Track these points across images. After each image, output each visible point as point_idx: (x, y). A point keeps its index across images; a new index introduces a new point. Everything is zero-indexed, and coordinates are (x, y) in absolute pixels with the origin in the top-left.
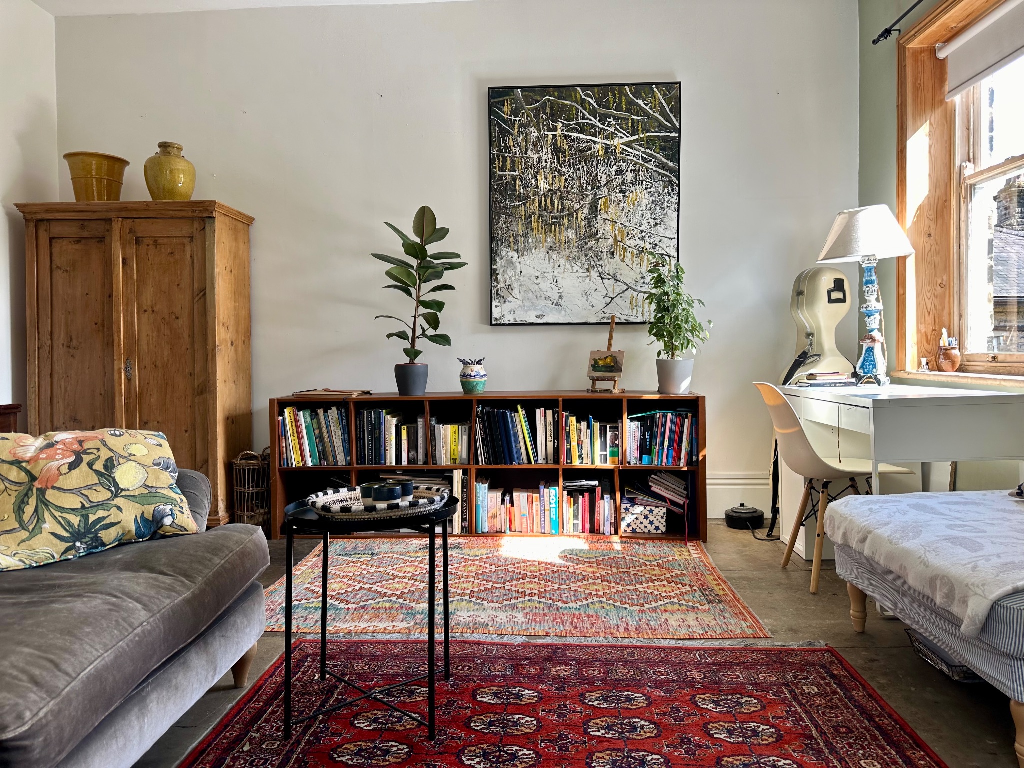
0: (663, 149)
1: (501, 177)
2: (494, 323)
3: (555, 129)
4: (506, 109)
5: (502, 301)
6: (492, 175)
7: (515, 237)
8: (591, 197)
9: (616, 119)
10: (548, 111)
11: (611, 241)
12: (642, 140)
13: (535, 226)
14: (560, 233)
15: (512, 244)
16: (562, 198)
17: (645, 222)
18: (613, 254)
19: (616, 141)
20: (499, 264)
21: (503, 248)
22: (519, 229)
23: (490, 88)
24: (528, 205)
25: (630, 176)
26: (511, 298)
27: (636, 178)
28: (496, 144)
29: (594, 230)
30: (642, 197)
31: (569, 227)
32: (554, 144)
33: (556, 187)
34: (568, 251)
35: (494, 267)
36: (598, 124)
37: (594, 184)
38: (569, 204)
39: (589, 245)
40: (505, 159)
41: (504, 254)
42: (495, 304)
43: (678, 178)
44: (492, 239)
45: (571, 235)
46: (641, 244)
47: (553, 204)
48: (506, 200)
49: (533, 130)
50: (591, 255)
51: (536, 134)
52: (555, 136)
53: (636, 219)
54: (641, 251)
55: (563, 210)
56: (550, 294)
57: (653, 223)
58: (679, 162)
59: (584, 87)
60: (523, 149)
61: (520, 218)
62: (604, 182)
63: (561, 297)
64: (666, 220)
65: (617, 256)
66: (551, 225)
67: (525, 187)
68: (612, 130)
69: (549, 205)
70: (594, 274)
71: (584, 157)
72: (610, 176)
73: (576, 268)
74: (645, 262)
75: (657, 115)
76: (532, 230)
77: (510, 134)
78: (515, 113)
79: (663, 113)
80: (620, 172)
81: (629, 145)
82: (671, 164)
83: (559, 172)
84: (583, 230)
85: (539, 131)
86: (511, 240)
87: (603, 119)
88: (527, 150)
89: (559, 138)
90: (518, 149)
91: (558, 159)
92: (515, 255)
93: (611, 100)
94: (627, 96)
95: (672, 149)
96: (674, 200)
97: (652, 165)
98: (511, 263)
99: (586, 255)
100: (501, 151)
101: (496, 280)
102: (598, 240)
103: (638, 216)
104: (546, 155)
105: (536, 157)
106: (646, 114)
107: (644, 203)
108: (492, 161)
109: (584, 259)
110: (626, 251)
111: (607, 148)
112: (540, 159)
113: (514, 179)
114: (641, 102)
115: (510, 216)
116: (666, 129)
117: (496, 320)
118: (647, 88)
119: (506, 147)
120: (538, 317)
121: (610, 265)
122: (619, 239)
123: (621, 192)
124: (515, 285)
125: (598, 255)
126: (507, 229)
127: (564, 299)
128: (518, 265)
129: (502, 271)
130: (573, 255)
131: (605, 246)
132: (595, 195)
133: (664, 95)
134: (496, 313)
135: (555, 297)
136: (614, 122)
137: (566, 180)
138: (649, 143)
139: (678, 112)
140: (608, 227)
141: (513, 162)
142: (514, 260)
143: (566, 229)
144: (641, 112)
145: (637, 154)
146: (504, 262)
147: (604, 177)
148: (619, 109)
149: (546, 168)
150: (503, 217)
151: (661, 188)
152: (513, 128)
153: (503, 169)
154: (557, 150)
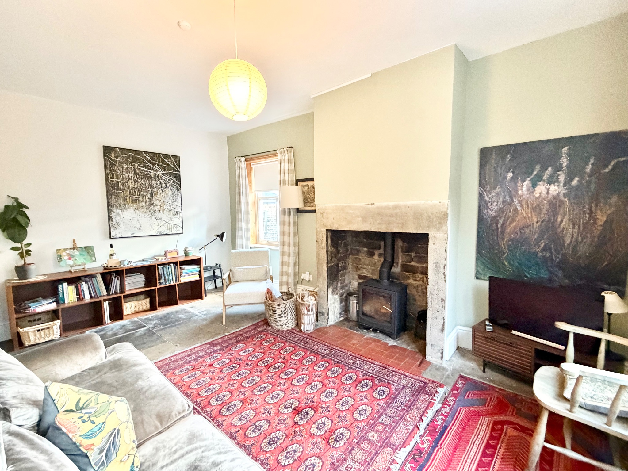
0: (175, 177)
1: (112, 181)
2: (112, 237)
3: (134, 166)
4: (112, 155)
5: (115, 229)
6: (107, 180)
7: (120, 205)
8: (150, 191)
9: (158, 165)
10: (131, 158)
11: (159, 207)
12: (168, 173)
13: (128, 200)
14: (139, 203)
15: (118, 207)
16: (139, 191)
17: (170, 200)
18: (160, 211)
19: (158, 173)
20: (113, 215)
21: (114, 208)
22: (121, 201)
23: (104, 146)
24: (125, 192)
25: (164, 185)
26: (119, 228)
27: (166, 185)
28: (108, 168)
29: (152, 202)
30: (168, 192)
31: (143, 201)
32: (135, 171)
33: (136, 187)
34: (143, 210)
35: (111, 216)
36: (151, 166)
37: (152, 187)
38: (142, 193)
39: (151, 208)
40: (113, 174)
41: (115, 211)
42: (112, 230)
43: (180, 187)
44: (109, 205)
45: (144, 204)
46: (170, 208)
47: (135, 192)
48: (114, 190)
49: (125, 164)
50: (152, 211)
51: (126, 166)
52: (134, 168)
53: (168, 199)
54: (170, 210)
55: (139, 195)
56: (135, 226)
57: (173, 201)
58: (180, 182)
59: (145, 152)
60: (121, 172)
61: (121, 197)
62: (155, 186)
64: (177, 200)
65: (161, 211)
66: (135, 200)
67: (123, 186)
68: (157, 169)
69: (134, 193)
70: (153, 218)
71: (147, 177)
72: (157, 184)
73: (146, 216)
74: (171, 214)
75: (172, 166)
76: (127, 202)
77: (115, 165)
78: (117, 157)
79: (174, 165)
80: (160, 183)
81: (163, 174)
82: (178, 182)
83: (137, 181)
84: (148, 203)
85: (128, 165)
86: (118, 205)
87: (153, 164)
88: (123, 172)
89: (136, 169)
90: (119, 171)
91: (136, 176)
92: (120, 211)
93: (156, 158)
94: (161, 158)
95: (178, 177)
96: (179, 194)
97: (172, 182)
98: (118, 214)
99: (150, 211)
100: (111, 171)
101: (112, 221)
102: (154, 206)
103: (168, 198)
104: (131, 175)
105: (127, 175)
106: (168, 165)
107: (170, 194)
108: (106, 175)
109: (149, 213)
110: (164, 210)
111: (155, 174)
112: (129, 176)
113: (118, 182)
114: (166, 160)
115: (117, 196)
116: (175, 171)
117: (113, 236)
118: (169, 156)
119: (113, 170)
120: (132, 234)
121: (159, 215)
122: (162, 206)
123: (162, 190)
124: (120, 222)
125: (154, 211)
126: (116, 201)
127: (142, 227)
128: (121, 215)
129: (114, 217)
130: (145, 211)
131: (157, 208)
132: (152, 190)
133: (174, 160)
134: (113, 234)
135: (138, 226)
136: (157, 166)
137: (140, 184)
138: (170, 174)
139: (179, 167)
140: (158, 201)
141: (117, 176)
142: (120, 213)
143: (141, 202)
144: (167, 164)
145: (166, 178)
146: (115, 214)
147: (155, 185)
148: (159, 161)
149: (131, 179)
150: (113, 196)
151: (175, 190)
152: (116, 163)
153: (112, 178)
154: (136, 173)
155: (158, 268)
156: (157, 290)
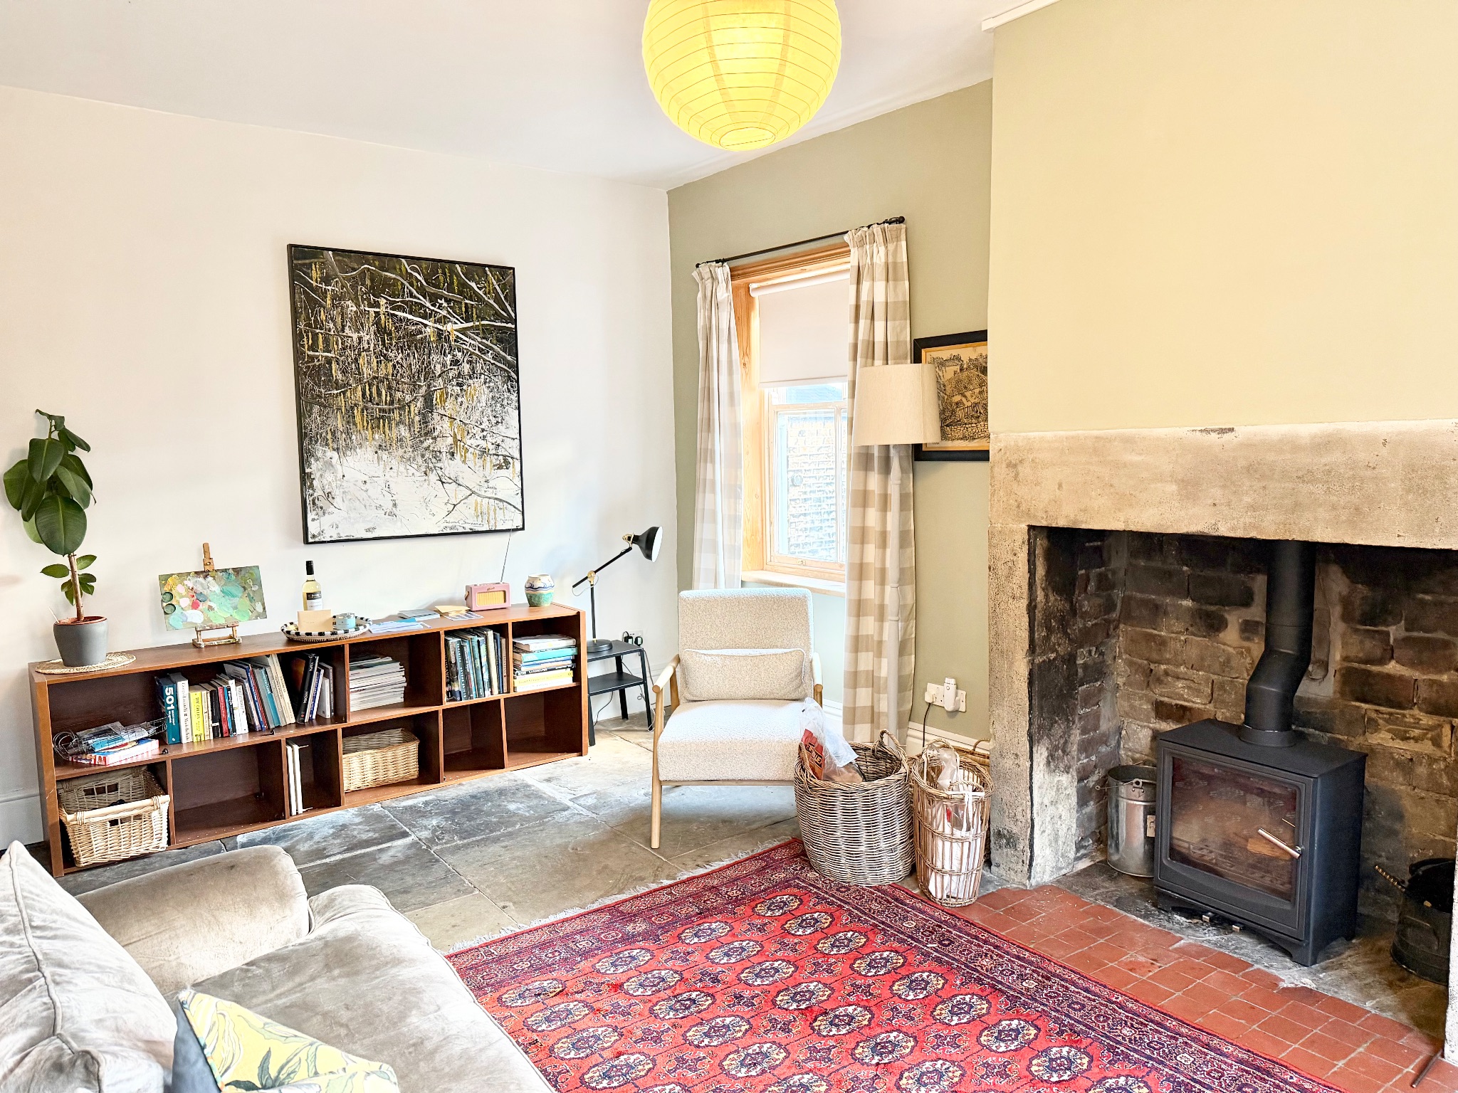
0: (500, 341)
1: (312, 358)
2: (310, 540)
3: (377, 305)
4: (314, 275)
5: (321, 513)
6: (298, 354)
7: (333, 433)
8: (424, 388)
9: (448, 301)
10: (368, 282)
11: (450, 440)
12: (477, 328)
13: (358, 419)
14: (390, 429)
15: (330, 441)
16: (390, 388)
17: (485, 419)
18: (452, 454)
19: (449, 327)
20: (314, 468)
21: (318, 446)
22: (340, 424)
23: (290, 247)
24: (348, 394)
25: (466, 368)
26: (332, 509)
27: (473, 369)
28: (303, 316)
29: (430, 426)
30: (480, 391)
31: (401, 422)
32: (377, 323)
33: (382, 374)
34: (401, 452)
35: (307, 470)
36: (428, 304)
37: (428, 373)
38: (399, 395)
39: (425, 445)
40: (315, 336)
41: (319, 454)
42: (310, 516)
43: (517, 375)
44: (302, 436)
45: (404, 431)
46: (483, 444)
47: (379, 394)
48: (319, 387)
49: (349, 303)
50: (428, 455)
51: (354, 309)
52: (377, 314)
53: (476, 416)
54: (484, 452)
55: (392, 403)
56: (379, 502)
57: (494, 420)
58: (517, 356)
59: (411, 259)
60: (339, 326)
61: (339, 409)
62: (438, 372)
63: (395, 505)
64: (507, 418)
65: (457, 456)
66: (379, 419)
67: (344, 372)
68: (444, 313)
69: (375, 394)
70: (433, 477)
71: (413, 341)
72: (444, 365)
73: (412, 471)
74: (488, 465)
75: (491, 302)
76: (355, 424)
77: (321, 305)
78: (327, 280)
79: (497, 300)
80: (456, 362)
81: (463, 331)
82: (509, 358)
83: (385, 356)
84: (417, 426)
85: (358, 305)
86: (329, 436)
87: (434, 299)
88: (343, 327)
89: (383, 317)
90: (331, 325)
91: (383, 341)
92: (335, 454)
93: (441, 278)
94: (458, 275)
95: (509, 340)
96: (514, 397)
97: (489, 357)
98: (329, 464)
99: (423, 456)
100: (310, 325)
101: (311, 486)
102: (435, 438)
103: (478, 413)
104: (368, 336)
105: (355, 336)
106: (480, 299)
107: (483, 398)
108: (297, 337)
109: (419, 460)
110: (467, 450)
111: (440, 333)
112: (360, 339)
113: (329, 361)
114: (473, 284)
115: (325, 407)
116: (501, 318)
117: (314, 536)
118: (480, 270)
119: (316, 321)
120: (368, 530)
121: (451, 467)
122: (459, 438)
123: (458, 384)
124: (336, 492)
125: (437, 455)
126: (323, 422)
127: (399, 507)
128: (339, 467)
129: (318, 475)
130: (407, 456)
131: (444, 445)
132: (429, 386)
133: (498, 280)
134: (313, 528)
135: (388, 505)
136: (445, 305)
137: (394, 366)
138: (486, 331)
139: (513, 304)
140: (446, 423)
141: (326, 340)
142: (334, 461)
143: (397, 424)
144: (474, 296)
145: (472, 342)
146: (320, 464)
147: (438, 367)
148: (450, 289)
149: (368, 350)
150: (316, 408)
151: (499, 383)
152: (324, 298)
153: (313, 347)
154: (381, 331)
155: (446, 641)
156: (441, 715)
